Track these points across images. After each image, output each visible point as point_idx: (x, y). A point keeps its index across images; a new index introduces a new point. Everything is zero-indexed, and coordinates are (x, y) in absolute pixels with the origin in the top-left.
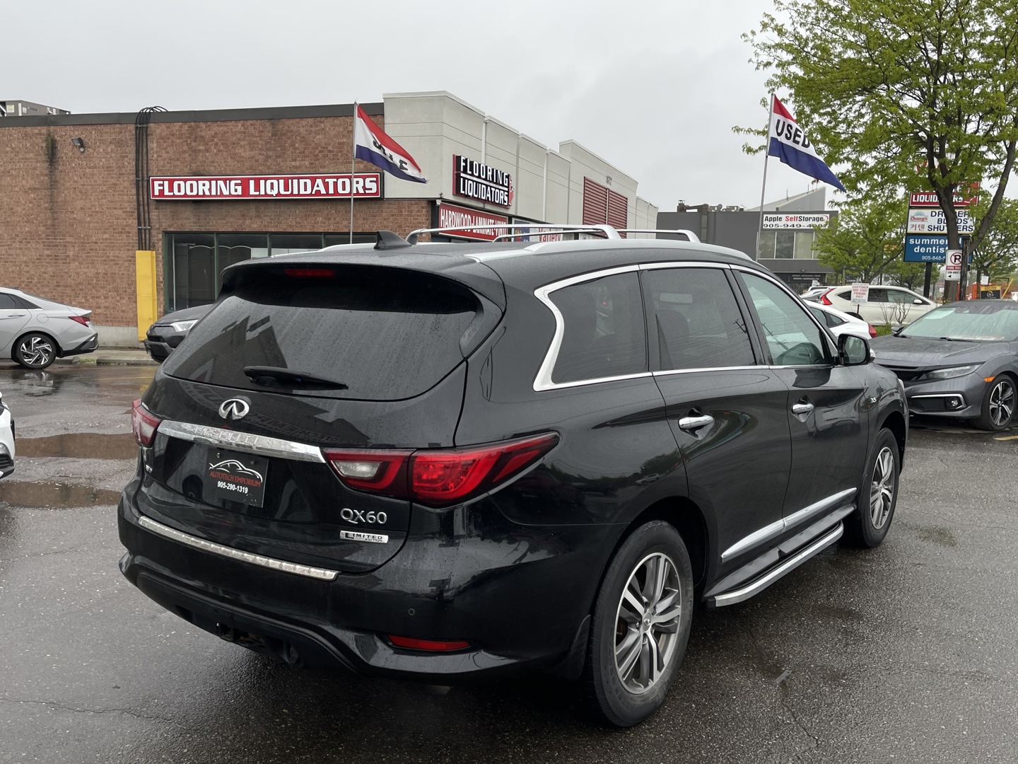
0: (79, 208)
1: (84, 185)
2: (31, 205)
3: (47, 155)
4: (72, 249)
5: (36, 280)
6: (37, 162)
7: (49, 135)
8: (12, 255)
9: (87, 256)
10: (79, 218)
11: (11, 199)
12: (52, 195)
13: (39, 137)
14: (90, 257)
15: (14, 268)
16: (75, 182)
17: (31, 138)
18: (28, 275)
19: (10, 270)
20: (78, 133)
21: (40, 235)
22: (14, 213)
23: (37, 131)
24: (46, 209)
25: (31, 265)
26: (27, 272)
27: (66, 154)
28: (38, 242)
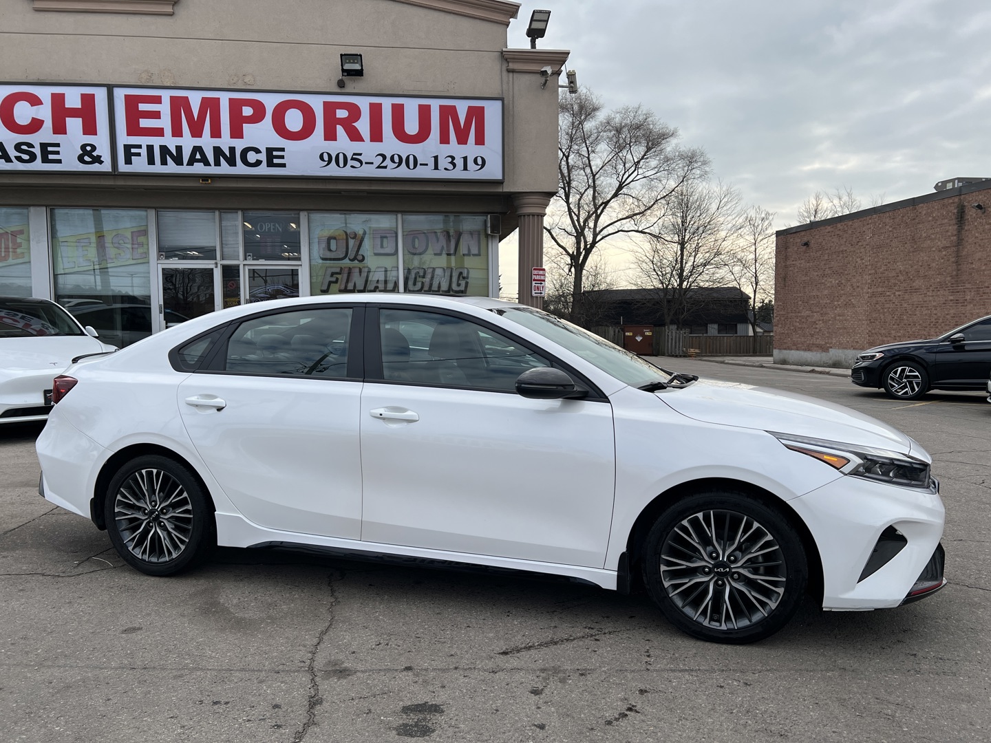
0: (977, 259)
1: (982, 239)
2: (942, 261)
3: (957, 218)
4: (969, 293)
5: (941, 321)
6: (950, 226)
7: (960, 203)
8: (926, 301)
9: (980, 299)
10: (976, 267)
11: (929, 257)
12: (957, 251)
13: (952, 205)
14: (983, 299)
15: (926, 312)
16: (977, 237)
17: (947, 207)
18: (936, 317)
19: (924, 313)
20: (980, 198)
21: (947, 284)
22: (930, 268)
23: (951, 201)
24: (953, 262)
25: (939, 309)
26: (936, 314)
27: (971, 215)
28: (945, 290)
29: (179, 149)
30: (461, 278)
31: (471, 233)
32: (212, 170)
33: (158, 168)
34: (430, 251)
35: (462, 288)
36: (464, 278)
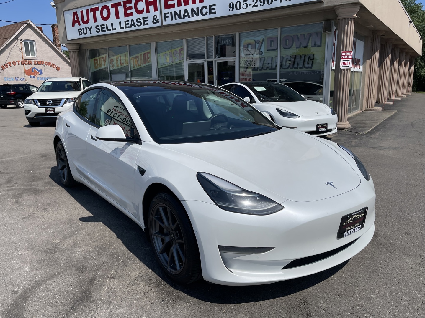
29: (180, 11)
30: (310, 60)
31: (317, 33)
32: (191, 19)
33: (174, 22)
34: (294, 46)
35: (310, 65)
36: (311, 60)
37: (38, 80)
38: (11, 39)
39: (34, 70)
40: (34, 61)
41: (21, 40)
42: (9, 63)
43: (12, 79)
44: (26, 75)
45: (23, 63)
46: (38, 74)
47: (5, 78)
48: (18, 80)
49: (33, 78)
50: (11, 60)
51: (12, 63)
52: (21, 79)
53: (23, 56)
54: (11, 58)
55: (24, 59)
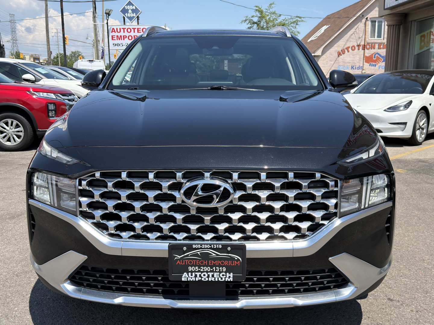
37: (379, 69)
38: (355, 17)
39: (377, 56)
40: (379, 45)
41: (367, 18)
42: (348, 48)
43: (348, 68)
44: (365, 62)
45: (364, 47)
46: (380, 61)
47: (339, 66)
48: (354, 69)
49: (373, 66)
50: (350, 44)
51: (350, 48)
52: (358, 68)
53: (366, 38)
54: (350, 41)
55: (366, 42)
